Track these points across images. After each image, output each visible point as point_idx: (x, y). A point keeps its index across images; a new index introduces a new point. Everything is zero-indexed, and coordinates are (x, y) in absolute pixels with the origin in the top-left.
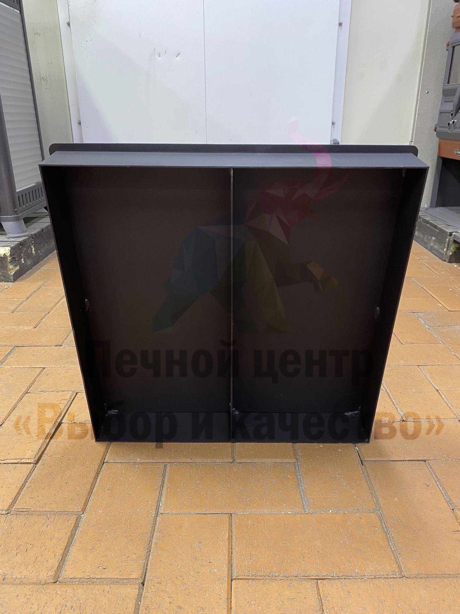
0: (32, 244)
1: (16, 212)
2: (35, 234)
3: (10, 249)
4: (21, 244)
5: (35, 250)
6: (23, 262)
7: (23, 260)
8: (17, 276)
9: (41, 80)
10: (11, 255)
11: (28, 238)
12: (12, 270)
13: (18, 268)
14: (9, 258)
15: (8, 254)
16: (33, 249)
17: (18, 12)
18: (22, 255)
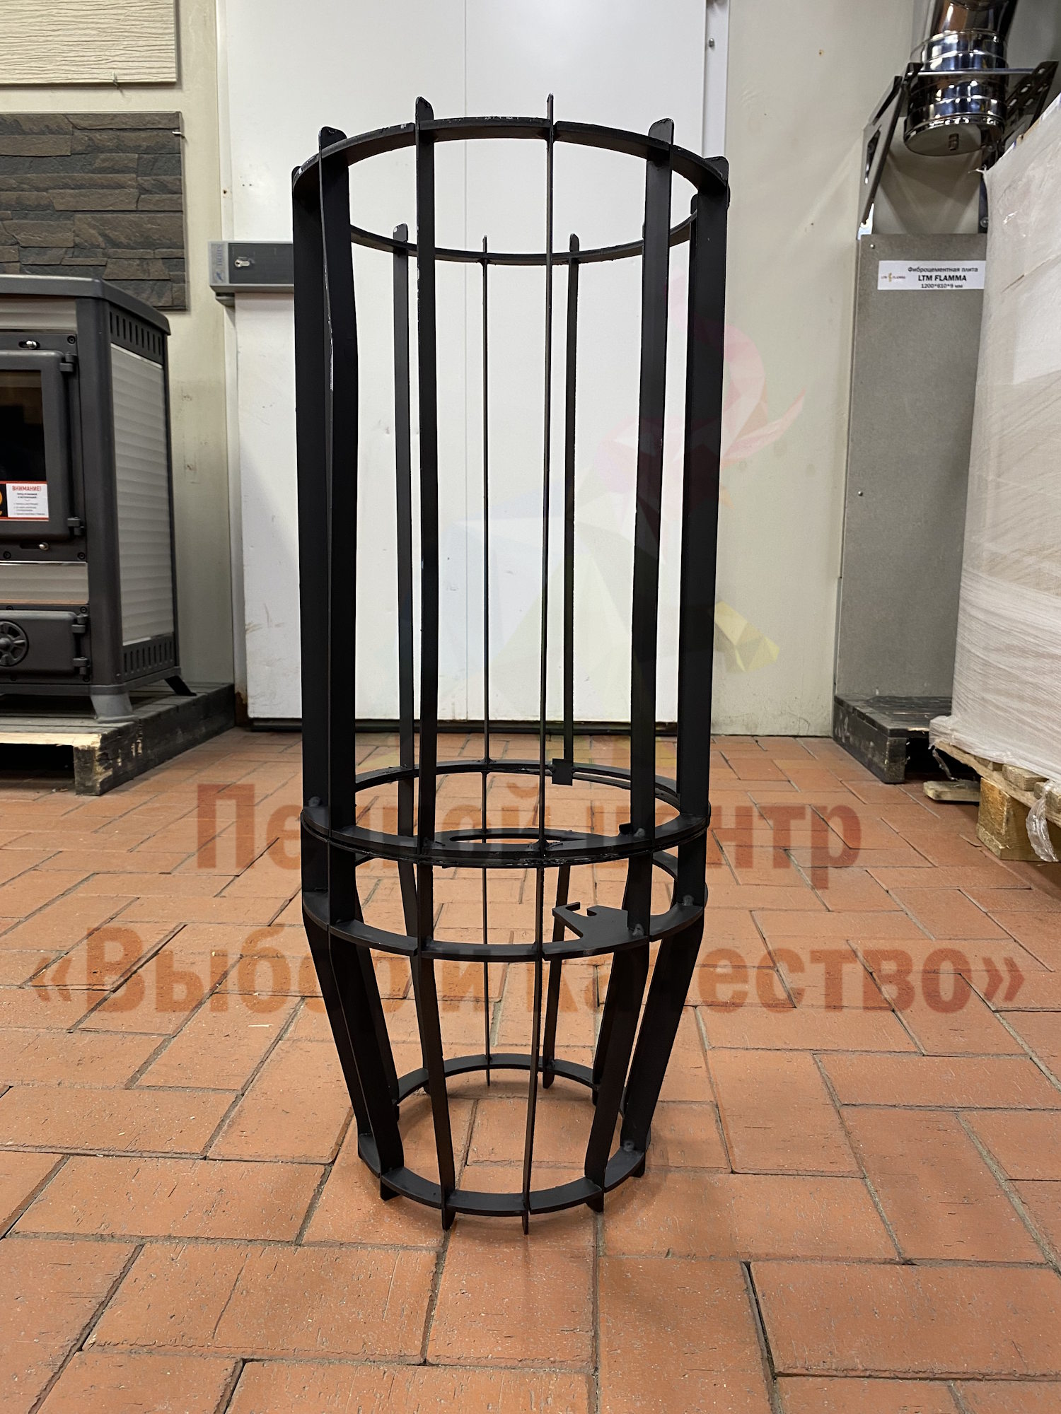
0: (140, 736)
1: (118, 680)
2: (145, 720)
3: (101, 737)
4: (119, 732)
5: (143, 748)
6: (120, 764)
7: (119, 760)
8: (108, 787)
9: (185, 468)
10: (101, 749)
11: (132, 725)
12: (101, 774)
13: (110, 773)
14: (98, 753)
15: (98, 745)
16: (140, 745)
17: (160, 366)
18: (120, 751)
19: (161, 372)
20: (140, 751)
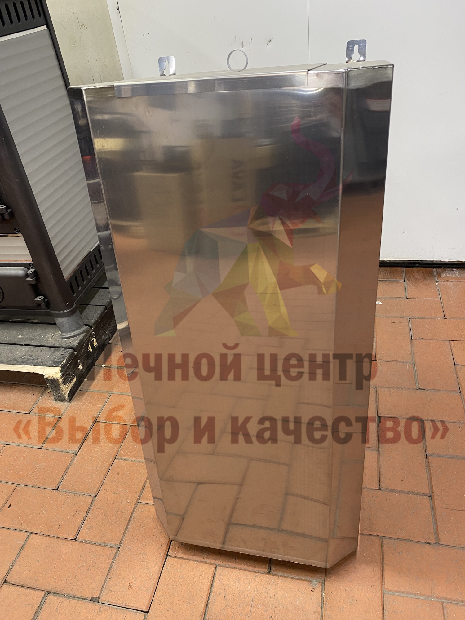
0: (94, 335)
2: (96, 322)
3: (60, 369)
4: (75, 350)
5: (97, 341)
6: (81, 368)
8: (75, 390)
10: (62, 377)
11: (86, 333)
12: (66, 389)
13: (75, 380)
14: (61, 380)
15: (59, 375)
17: (45, 27)
18: (79, 361)
19: (47, 32)
20: (95, 344)
